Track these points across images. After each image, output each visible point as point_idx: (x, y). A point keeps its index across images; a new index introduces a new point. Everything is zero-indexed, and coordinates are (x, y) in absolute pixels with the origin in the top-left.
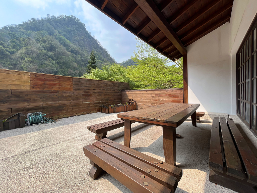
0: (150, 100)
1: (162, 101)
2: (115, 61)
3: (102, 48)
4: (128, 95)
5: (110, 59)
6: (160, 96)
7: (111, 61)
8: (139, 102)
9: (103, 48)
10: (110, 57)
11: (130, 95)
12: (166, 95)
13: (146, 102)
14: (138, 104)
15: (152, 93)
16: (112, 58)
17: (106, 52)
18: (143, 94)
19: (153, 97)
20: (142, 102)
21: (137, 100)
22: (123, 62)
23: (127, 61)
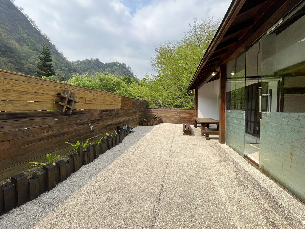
0: (174, 115)
1: (182, 116)
2: (65, 57)
3: (40, 33)
4: (153, 112)
5: (54, 52)
6: (181, 113)
7: (58, 56)
8: (164, 117)
9: (42, 33)
10: (55, 49)
11: (155, 112)
12: (185, 113)
13: (170, 117)
14: (163, 119)
15: (175, 111)
16: (59, 52)
17: (48, 41)
18: (167, 111)
19: (175, 113)
20: (166, 117)
21: (162, 115)
22: (78, 62)
23: (84, 61)
